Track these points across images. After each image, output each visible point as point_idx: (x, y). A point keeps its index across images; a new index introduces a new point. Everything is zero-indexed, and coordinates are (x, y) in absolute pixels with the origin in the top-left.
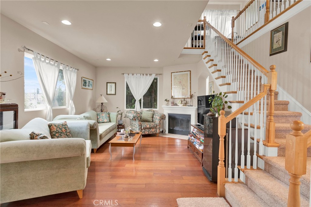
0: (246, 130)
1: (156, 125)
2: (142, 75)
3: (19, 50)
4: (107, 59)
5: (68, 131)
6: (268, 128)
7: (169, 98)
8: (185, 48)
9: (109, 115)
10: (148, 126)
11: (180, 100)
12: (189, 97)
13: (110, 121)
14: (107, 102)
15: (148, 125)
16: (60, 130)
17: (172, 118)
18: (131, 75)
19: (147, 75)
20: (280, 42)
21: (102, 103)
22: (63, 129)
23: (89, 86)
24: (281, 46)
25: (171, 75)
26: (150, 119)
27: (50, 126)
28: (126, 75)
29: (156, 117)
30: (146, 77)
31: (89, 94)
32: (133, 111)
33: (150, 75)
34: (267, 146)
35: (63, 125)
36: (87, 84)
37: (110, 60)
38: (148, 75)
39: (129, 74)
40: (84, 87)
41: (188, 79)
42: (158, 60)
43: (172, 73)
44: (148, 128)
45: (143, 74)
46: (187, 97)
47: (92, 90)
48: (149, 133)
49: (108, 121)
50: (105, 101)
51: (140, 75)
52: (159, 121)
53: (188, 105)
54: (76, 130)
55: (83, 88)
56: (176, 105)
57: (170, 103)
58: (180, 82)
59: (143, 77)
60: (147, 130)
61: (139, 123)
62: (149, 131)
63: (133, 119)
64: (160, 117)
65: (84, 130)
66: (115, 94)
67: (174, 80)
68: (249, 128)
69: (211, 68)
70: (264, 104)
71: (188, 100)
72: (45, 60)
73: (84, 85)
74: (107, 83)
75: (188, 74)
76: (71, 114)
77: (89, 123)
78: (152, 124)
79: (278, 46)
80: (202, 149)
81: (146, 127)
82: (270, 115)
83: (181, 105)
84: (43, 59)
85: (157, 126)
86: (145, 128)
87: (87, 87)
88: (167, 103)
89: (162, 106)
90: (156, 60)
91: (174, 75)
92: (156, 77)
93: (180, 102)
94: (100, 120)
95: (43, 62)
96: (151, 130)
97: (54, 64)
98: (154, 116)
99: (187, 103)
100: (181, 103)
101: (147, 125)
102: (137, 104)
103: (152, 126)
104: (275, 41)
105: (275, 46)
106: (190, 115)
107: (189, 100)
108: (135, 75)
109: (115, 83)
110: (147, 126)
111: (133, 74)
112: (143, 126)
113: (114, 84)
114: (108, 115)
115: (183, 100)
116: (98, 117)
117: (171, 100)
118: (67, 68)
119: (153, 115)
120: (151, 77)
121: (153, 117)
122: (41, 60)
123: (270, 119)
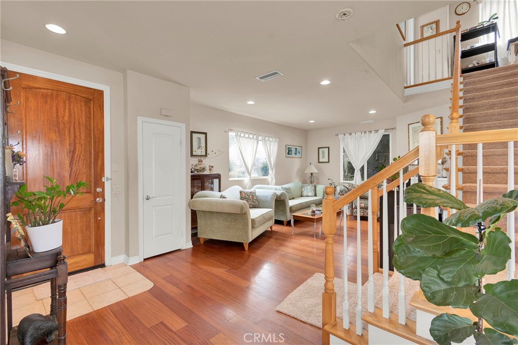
2: (363, 133)
3: (225, 132)
4: (310, 122)
5: (255, 198)
8: (405, 88)
13: (315, 195)
14: (317, 172)
15: (363, 204)
16: (247, 197)
18: (347, 135)
19: (370, 132)
21: (312, 174)
22: (251, 196)
23: (296, 154)
25: (409, 128)
27: (241, 192)
28: (341, 136)
30: (370, 136)
31: (296, 163)
33: (375, 133)
35: (251, 193)
36: (293, 152)
37: (314, 121)
38: (373, 132)
39: (345, 134)
40: (289, 156)
42: (375, 112)
43: (409, 125)
45: (365, 132)
47: (301, 158)
48: (364, 215)
49: (313, 195)
50: (315, 171)
51: (360, 133)
54: (263, 198)
55: (286, 157)
59: (365, 136)
62: (364, 213)
65: (269, 199)
66: (329, 162)
67: (413, 136)
72: (244, 135)
73: (288, 154)
74: (319, 148)
76: (271, 185)
77: (275, 193)
84: (242, 135)
87: (293, 155)
90: (373, 112)
91: (413, 128)
92: (386, 133)
94: (304, 194)
95: (242, 137)
97: (253, 137)
102: (357, 175)
108: (353, 134)
109: (329, 148)
111: (350, 134)
114: (314, 188)
116: (303, 189)
118: (267, 139)
120: (377, 134)
122: (240, 136)
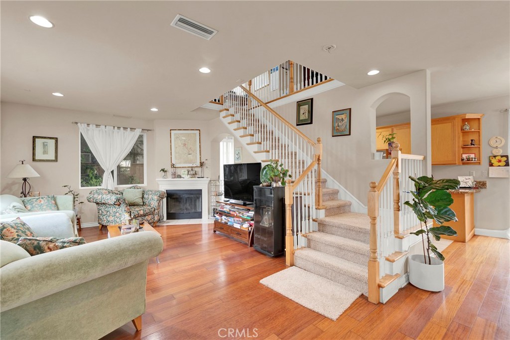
0: (301, 197)
1: (153, 209)
2: (116, 128)
4: (53, 94)
6: (318, 193)
7: (168, 168)
9: (55, 200)
10: (142, 213)
11: (186, 170)
12: (199, 165)
17: (172, 196)
18: (93, 127)
19: (125, 128)
20: (307, 114)
21: (25, 179)
24: (307, 118)
25: (171, 133)
26: (140, 201)
28: (81, 126)
29: (150, 196)
30: (124, 133)
32: (105, 191)
33: (131, 130)
34: (319, 209)
37: (62, 95)
38: (129, 129)
39: (88, 125)
41: (196, 141)
42: (157, 110)
44: (141, 216)
45: (119, 128)
46: (195, 166)
51: (113, 127)
52: (158, 202)
53: (197, 176)
56: (180, 177)
57: (169, 174)
58: (185, 145)
60: (139, 218)
61: (126, 209)
63: (116, 203)
64: (159, 196)
66: (56, 160)
67: (175, 141)
68: (303, 195)
69: (237, 131)
70: (296, 172)
71: (196, 169)
74: (35, 137)
75: (196, 134)
78: (147, 209)
79: (305, 118)
80: (247, 227)
81: (138, 214)
82: (319, 182)
83: (187, 177)
85: (154, 211)
86: (137, 216)
88: (163, 175)
89: (157, 180)
90: (154, 110)
91: (175, 134)
92: (142, 134)
93: (186, 172)
96: (147, 217)
98: (145, 196)
99: (196, 174)
100: (188, 174)
101: (140, 210)
103: (148, 211)
104: (302, 112)
105: (302, 117)
106: (201, 190)
107: (199, 170)
108: (102, 127)
109: (56, 140)
110: (139, 212)
111: (98, 126)
112: (133, 213)
113: (53, 141)
114: (53, 202)
115: (190, 169)
116: (29, 207)
117: (170, 170)
119: (143, 194)
120: (133, 133)
121: (143, 197)
123: (319, 185)
